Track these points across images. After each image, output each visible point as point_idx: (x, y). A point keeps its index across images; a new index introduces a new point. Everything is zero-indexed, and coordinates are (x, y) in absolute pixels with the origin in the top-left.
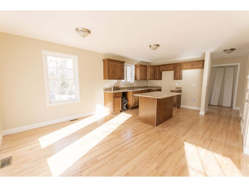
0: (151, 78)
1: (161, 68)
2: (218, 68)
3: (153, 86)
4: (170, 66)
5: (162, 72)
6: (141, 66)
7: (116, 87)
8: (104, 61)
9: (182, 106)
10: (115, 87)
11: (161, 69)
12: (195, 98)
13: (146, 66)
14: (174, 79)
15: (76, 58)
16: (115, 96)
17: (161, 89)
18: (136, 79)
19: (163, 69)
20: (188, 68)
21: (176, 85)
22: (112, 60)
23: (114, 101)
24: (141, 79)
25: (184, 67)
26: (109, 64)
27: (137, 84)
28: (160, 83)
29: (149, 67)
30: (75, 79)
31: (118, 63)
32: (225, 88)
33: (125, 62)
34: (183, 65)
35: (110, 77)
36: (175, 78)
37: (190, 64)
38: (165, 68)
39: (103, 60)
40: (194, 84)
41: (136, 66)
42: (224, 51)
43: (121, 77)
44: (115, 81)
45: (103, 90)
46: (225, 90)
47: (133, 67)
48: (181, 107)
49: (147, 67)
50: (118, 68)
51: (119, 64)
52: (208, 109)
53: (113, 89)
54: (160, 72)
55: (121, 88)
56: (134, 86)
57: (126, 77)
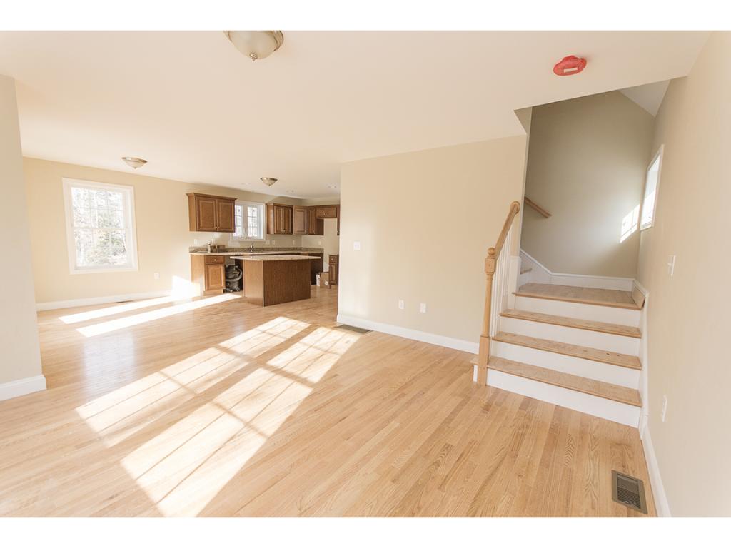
0: (301, 232)
1: (319, 213)
3: (309, 248)
4: (331, 209)
5: (323, 220)
6: (277, 206)
7: (218, 247)
8: (189, 196)
10: (215, 247)
11: (317, 215)
13: (291, 208)
14: (337, 234)
15: (129, 191)
16: (209, 261)
17: (323, 253)
18: (268, 232)
19: (321, 215)
22: (204, 196)
23: (208, 271)
24: (278, 232)
26: (199, 203)
27: (271, 242)
28: (320, 242)
29: (296, 210)
30: (127, 228)
31: (219, 202)
33: (236, 199)
35: (201, 226)
39: (187, 194)
41: (268, 206)
43: (229, 227)
44: (217, 235)
45: (188, 250)
47: (262, 208)
49: (293, 209)
50: (219, 211)
51: (220, 204)
53: (209, 250)
54: (318, 220)
55: (231, 249)
56: (264, 247)
57: (246, 227)
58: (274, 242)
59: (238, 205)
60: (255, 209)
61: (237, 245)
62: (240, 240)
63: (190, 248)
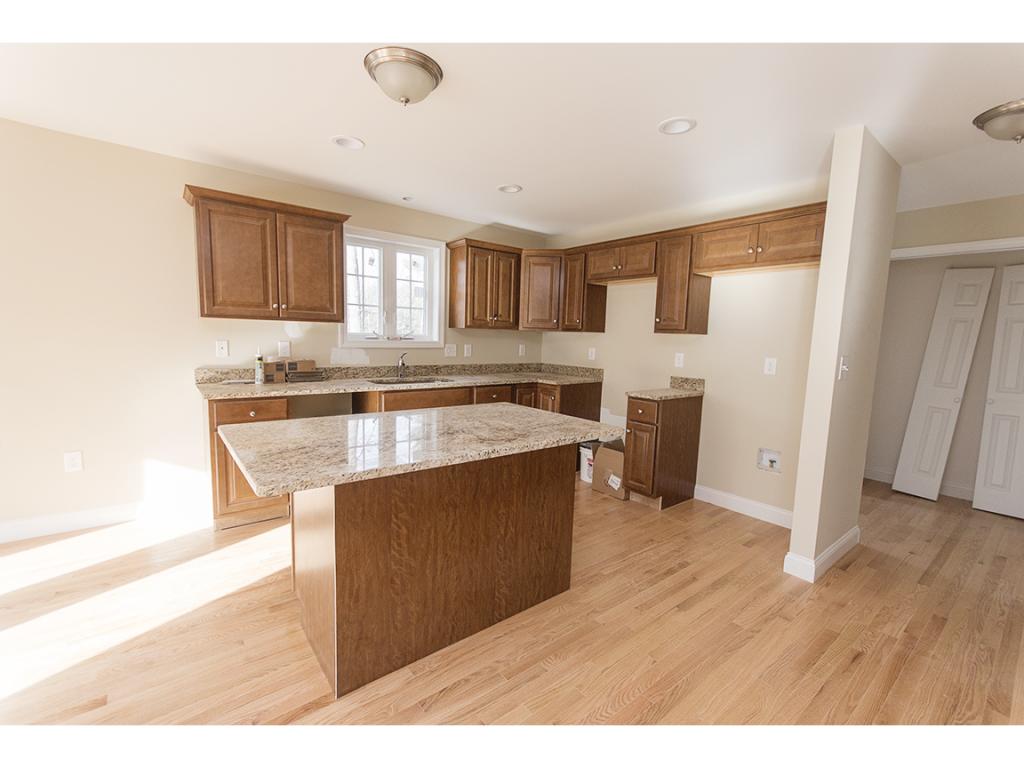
0: (542, 321)
1: (597, 265)
2: (948, 271)
3: (561, 367)
4: (638, 248)
5: (606, 287)
6: (477, 249)
9: (701, 492)
10: (279, 366)
11: (592, 271)
12: (779, 453)
13: (516, 255)
14: (659, 329)
17: (600, 384)
18: (452, 322)
19: (601, 271)
20: (732, 258)
21: (676, 365)
22: (229, 198)
24: (477, 323)
25: (708, 257)
27: (460, 350)
28: (594, 350)
29: (531, 260)
31: (285, 223)
32: (991, 394)
33: (346, 218)
34: (705, 240)
35: (220, 299)
36: (664, 325)
37: (747, 232)
38: (611, 262)
40: (774, 361)
42: (981, 121)
43: (327, 307)
46: (989, 411)
47: (438, 254)
48: (697, 496)
49: (523, 256)
50: (284, 253)
51: (292, 228)
52: (856, 529)
53: (259, 374)
54: (591, 287)
55: (340, 369)
56: (441, 363)
57: (389, 308)
58: (467, 350)
59: (356, 242)
60: (419, 259)
61: (361, 360)
62: (369, 345)
63: (198, 371)
